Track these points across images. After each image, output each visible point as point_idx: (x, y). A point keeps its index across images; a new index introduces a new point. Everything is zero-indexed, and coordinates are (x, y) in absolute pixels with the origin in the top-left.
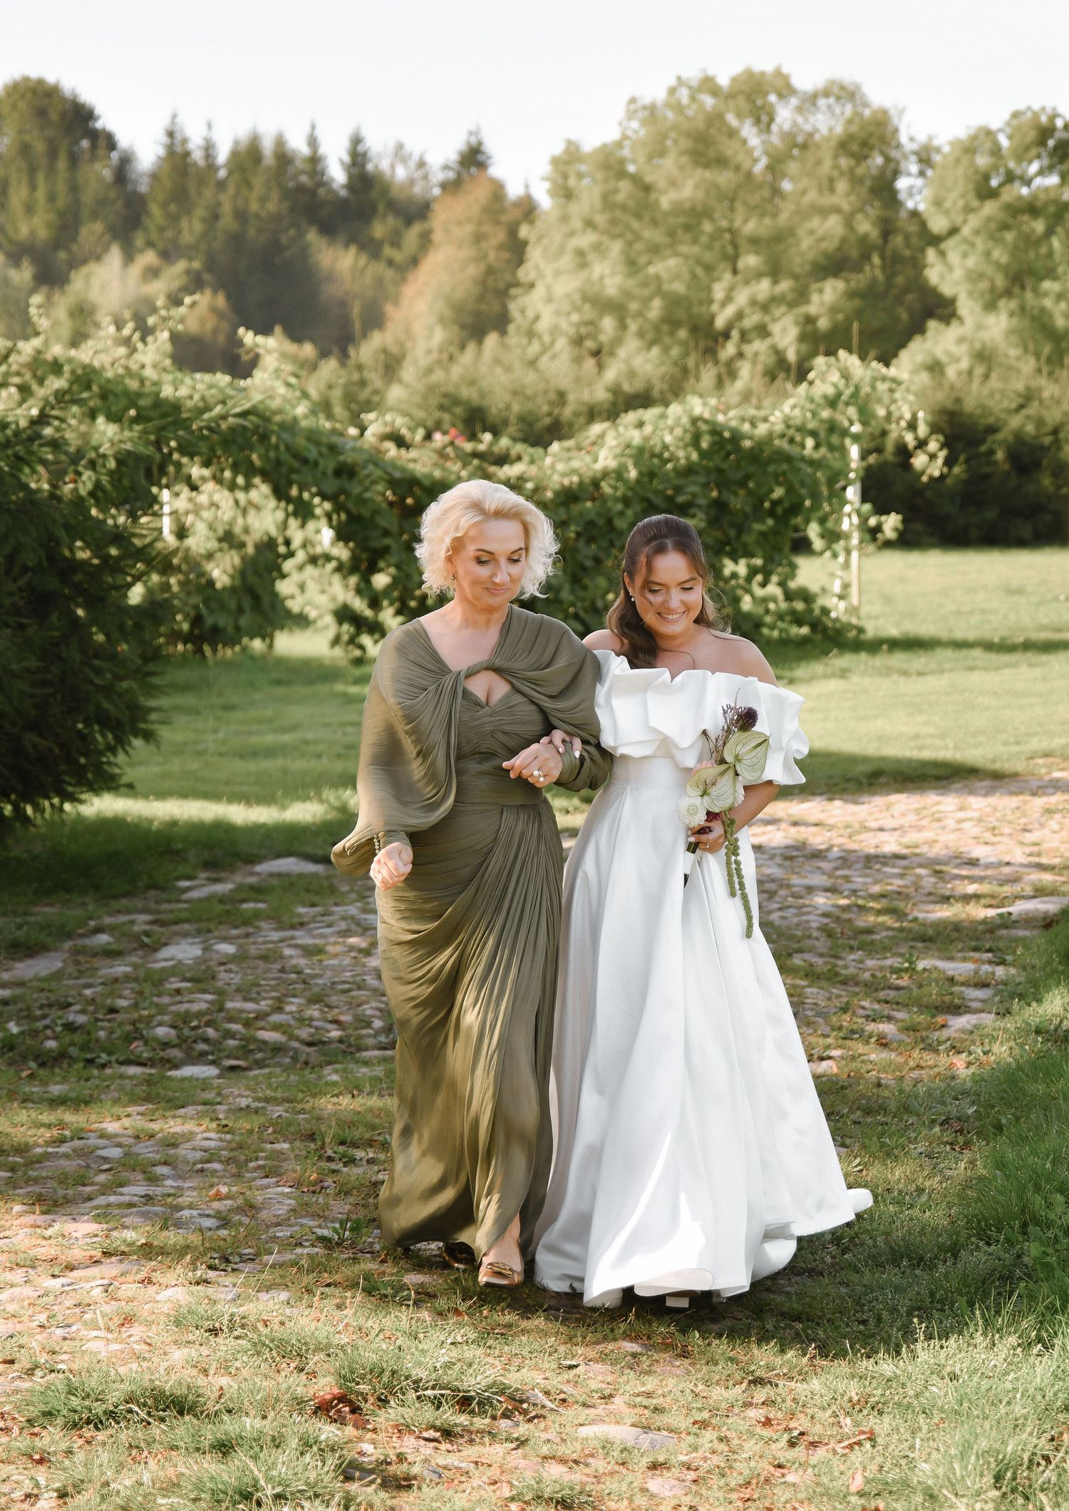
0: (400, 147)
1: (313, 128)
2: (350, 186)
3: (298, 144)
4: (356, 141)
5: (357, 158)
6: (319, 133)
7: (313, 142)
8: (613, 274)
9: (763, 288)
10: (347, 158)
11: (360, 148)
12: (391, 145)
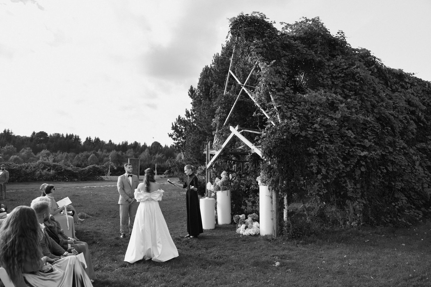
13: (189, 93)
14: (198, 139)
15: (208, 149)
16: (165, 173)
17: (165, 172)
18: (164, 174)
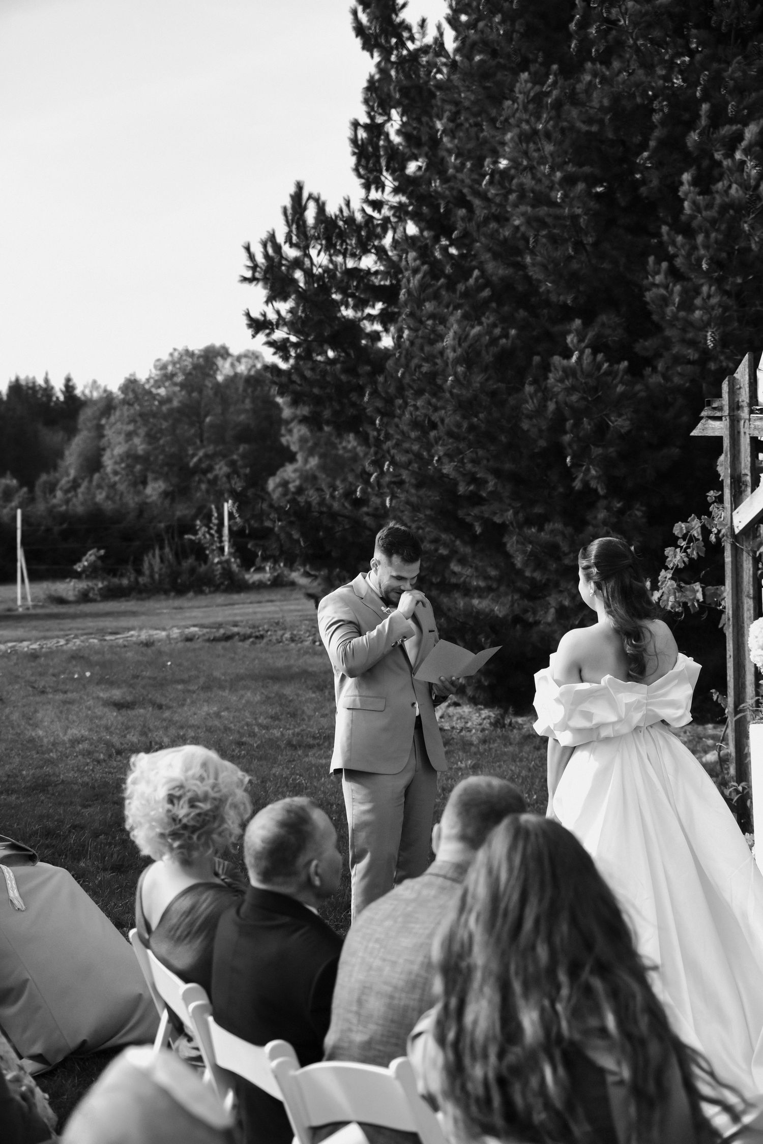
0: (95, 382)
1: (47, 374)
2: (65, 402)
3: (40, 381)
4: (68, 380)
5: (69, 388)
6: (50, 377)
7: (47, 381)
8: (142, 444)
9: (211, 449)
10: (63, 389)
11: (71, 384)
12: (90, 382)
13: (355, 13)
14: (494, 341)
15: (735, 406)
16: (78, 567)
17: (79, 560)
18: (78, 576)
